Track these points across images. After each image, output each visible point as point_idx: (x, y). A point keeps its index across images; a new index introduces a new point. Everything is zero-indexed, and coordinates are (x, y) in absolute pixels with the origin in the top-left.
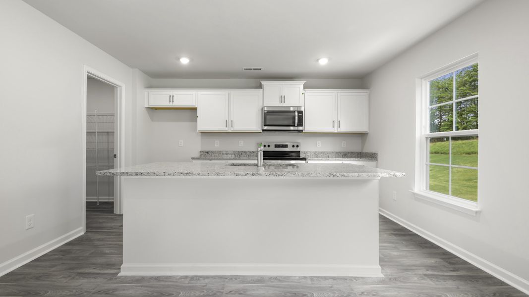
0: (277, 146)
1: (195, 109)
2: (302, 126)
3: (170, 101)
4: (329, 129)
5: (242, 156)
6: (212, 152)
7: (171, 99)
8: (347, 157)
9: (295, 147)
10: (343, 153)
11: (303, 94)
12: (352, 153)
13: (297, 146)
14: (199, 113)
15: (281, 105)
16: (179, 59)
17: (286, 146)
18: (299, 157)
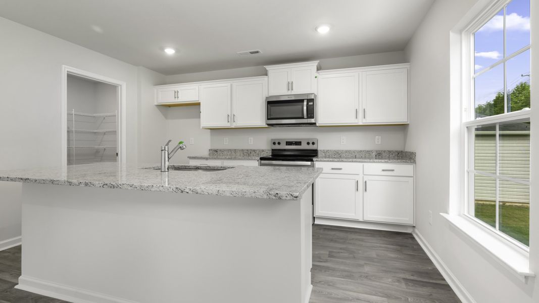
0: (288, 143)
1: (198, 104)
2: (313, 118)
3: (175, 98)
4: (351, 120)
5: (251, 154)
6: (220, 150)
8: (382, 158)
9: (311, 144)
10: (376, 151)
11: (316, 77)
12: (390, 152)
13: (313, 143)
15: (289, 93)
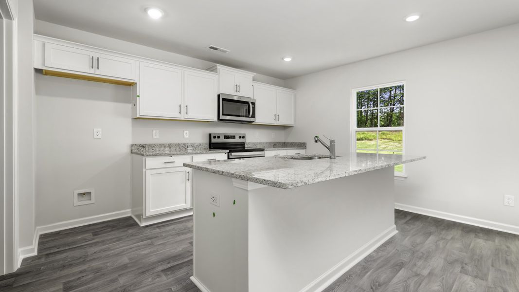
7: (95, 63)
14: (141, 90)
16: (145, 10)
17: (234, 137)
18: (244, 147)
